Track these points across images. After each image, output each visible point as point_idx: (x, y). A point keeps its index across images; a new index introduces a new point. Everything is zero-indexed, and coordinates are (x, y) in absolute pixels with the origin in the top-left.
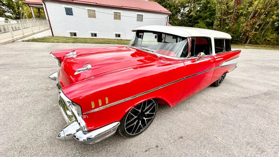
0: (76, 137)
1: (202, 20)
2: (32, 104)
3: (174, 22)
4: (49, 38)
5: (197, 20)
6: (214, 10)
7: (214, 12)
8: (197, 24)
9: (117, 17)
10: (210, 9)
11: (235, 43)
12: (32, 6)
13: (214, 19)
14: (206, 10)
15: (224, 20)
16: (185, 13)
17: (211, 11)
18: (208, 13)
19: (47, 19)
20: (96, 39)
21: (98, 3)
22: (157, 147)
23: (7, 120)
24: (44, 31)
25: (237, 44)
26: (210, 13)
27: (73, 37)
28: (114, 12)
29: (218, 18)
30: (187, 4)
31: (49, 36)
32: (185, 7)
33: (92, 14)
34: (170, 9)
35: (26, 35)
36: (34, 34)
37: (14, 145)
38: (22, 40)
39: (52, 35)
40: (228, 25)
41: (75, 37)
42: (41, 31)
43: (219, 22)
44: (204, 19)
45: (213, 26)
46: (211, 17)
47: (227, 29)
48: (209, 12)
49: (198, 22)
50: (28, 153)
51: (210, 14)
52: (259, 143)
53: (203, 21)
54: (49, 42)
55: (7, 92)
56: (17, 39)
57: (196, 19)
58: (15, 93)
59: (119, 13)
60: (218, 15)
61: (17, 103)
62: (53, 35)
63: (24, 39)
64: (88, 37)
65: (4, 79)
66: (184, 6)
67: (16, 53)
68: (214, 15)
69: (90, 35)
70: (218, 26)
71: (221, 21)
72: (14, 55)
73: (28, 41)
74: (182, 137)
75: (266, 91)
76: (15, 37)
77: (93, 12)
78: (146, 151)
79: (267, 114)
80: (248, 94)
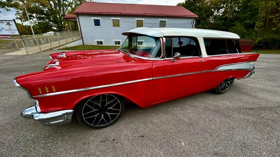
1: (239, 21)
3: (204, 26)
4: (79, 47)
5: (232, 23)
6: (257, 9)
7: (256, 12)
8: (232, 27)
9: (140, 24)
10: (251, 8)
12: (70, 20)
13: (256, 20)
14: (246, 9)
15: (271, 20)
16: (219, 15)
17: (252, 11)
18: (249, 13)
19: (80, 30)
21: (122, 13)
24: (76, 41)
26: (252, 12)
27: (99, 45)
28: (137, 20)
29: (262, 18)
30: (222, 5)
31: (80, 45)
32: (218, 9)
33: (116, 23)
34: (200, 13)
35: (62, 45)
36: (68, 43)
38: (58, 48)
39: (82, 44)
40: (276, 26)
41: (101, 45)
42: (74, 41)
43: (262, 23)
44: (242, 21)
45: (254, 28)
46: (252, 17)
47: (273, 31)
48: (250, 11)
49: (234, 24)
51: (251, 14)
53: (241, 23)
56: (54, 48)
57: (232, 21)
59: (141, 20)
60: (262, 14)
62: (84, 44)
63: (60, 48)
64: (112, 45)
66: (217, 7)
68: (256, 15)
69: (114, 43)
70: (261, 28)
71: (266, 22)
74: (143, 136)
76: (53, 46)
77: (117, 22)
78: (102, 142)
79: (269, 129)
80: (258, 104)
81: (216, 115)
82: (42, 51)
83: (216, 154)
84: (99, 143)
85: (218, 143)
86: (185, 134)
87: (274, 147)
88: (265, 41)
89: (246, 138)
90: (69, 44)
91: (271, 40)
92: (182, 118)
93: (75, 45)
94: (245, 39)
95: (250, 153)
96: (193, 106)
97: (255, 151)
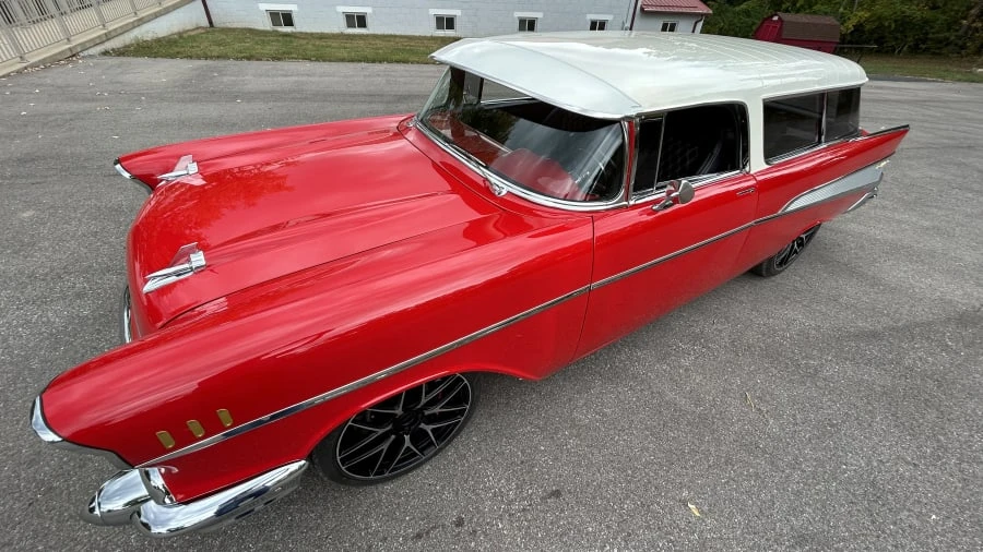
0: (143, 519)
2: (93, 324)
4: (193, 38)
11: (934, 53)
20: (361, 37)
22: (457, 526)
23: (10, 386)
25: (939, 54)
27: (279, 29)
31: (197, 28)
35: (115, 30)
36: (141, 22)
37: (18, 477)
38: (101, 49)
39: (205, 23)
41: (288, 29)
42: (167, 11)
50: (54, 509)
52: (844, 540)
54: (191, 57)
55: (22, 273)
56: (85, 46)
58: (49, 278)
61: (49, 321)
62: (211, 22)
63: (109, 45)
64: (336, 30)
65: (22, 221)
67: (75, 107)
72: (68, 117)
73: (121, 52)
74: (557, 494)
75: (974, 307)
76: (76, 40)
78: (419, 536)
79: (932, 415)
80: (888, 315)
81: (775, 372)
82: (32, 66)
83: (801, 540)
84: (410, 543)
85: (798, 494)
86: (692, 467)
87: (956, 488)
88: (877, 24)
89: (875, 464)
90: (146, 27)
91: (896, 21)
92: (670, 395)
93: (175, 30)
94: (815, 13)
95: (895, 524)
96: (695, 339)
97: (907, 513)
